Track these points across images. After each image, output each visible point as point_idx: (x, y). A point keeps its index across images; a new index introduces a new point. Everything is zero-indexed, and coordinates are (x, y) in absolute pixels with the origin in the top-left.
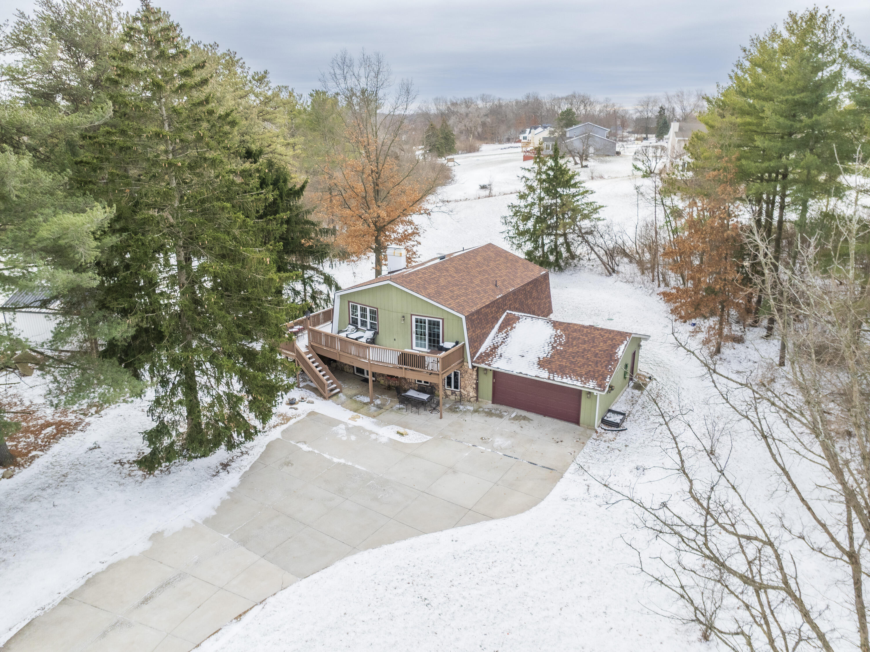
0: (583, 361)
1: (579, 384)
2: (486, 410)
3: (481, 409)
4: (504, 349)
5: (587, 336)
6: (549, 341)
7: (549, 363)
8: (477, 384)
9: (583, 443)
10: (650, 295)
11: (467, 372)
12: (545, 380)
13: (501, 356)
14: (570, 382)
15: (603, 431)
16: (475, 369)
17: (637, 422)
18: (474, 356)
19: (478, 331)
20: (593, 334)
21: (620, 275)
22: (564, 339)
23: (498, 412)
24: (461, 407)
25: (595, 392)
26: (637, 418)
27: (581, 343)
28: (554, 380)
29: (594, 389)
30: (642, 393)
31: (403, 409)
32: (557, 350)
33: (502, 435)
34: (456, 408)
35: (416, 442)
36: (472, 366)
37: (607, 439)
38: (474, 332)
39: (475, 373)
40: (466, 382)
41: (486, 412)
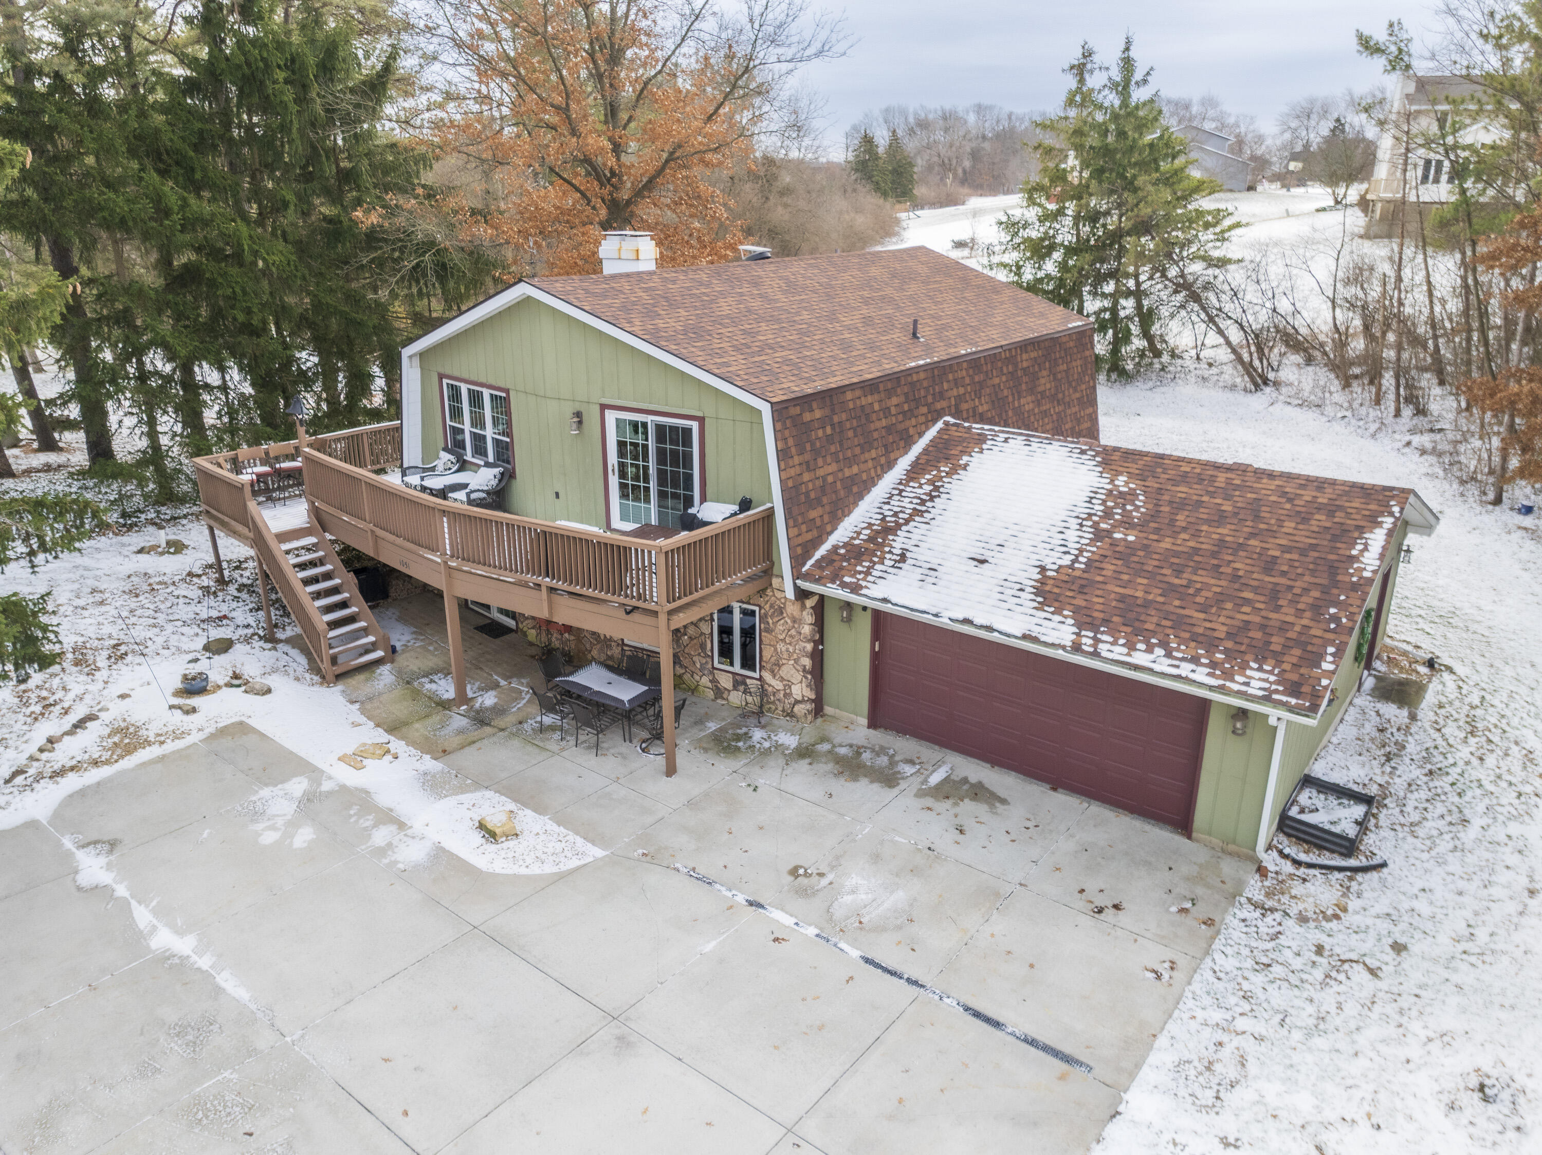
0: (1217, 585)
1: (1201, 675)
2: (843, 751)
3: (826, 747)
4: (915, 537)
5: (1227, 498)
6: (1082, 511)
7: (1082, 591)
8: (818, 657)
9: (1209, 922)
10: (1373, 436)
11: (781, 611)
12: (1060, 654)
13: (903, 558)
14: (1163, 665)
15: (1288, 867)
16: (810, 603)
17: (1421, 832)
18: (807, 555)
19: (827, 469)
20: (1252, 490)
21: (1284, 390)
22: (1140, 507)
23: (883, 761)
24: (758, 735)
25: (1274, 714)
26: (1415, 817)
27: (1208, 522)
28: (1096, 654)
29: (1267, 699)
30: (1413, 717)
31: (552, 728)
32: (1114, 543)
33: (876, 858)
34: (738, 738)
35: (536, 870)
36: (797, 589)
37: (1307, 906)
38: (809, 466)
39: (808, 618)
40: (781, 647)
41: (839, 760)
